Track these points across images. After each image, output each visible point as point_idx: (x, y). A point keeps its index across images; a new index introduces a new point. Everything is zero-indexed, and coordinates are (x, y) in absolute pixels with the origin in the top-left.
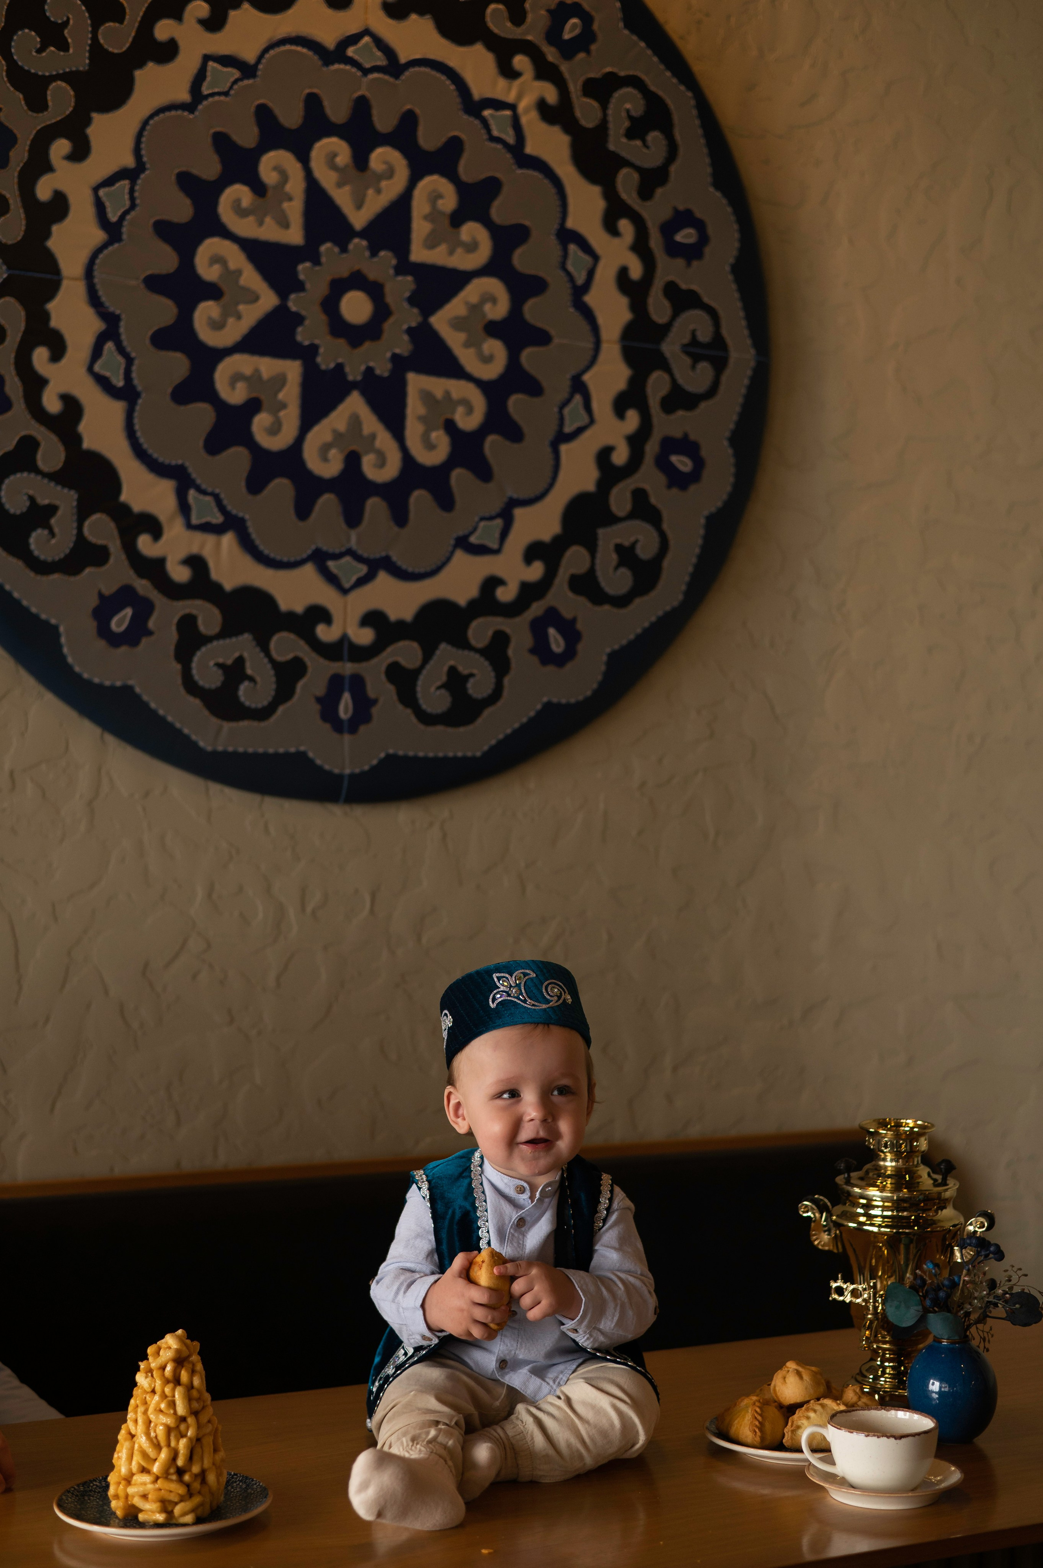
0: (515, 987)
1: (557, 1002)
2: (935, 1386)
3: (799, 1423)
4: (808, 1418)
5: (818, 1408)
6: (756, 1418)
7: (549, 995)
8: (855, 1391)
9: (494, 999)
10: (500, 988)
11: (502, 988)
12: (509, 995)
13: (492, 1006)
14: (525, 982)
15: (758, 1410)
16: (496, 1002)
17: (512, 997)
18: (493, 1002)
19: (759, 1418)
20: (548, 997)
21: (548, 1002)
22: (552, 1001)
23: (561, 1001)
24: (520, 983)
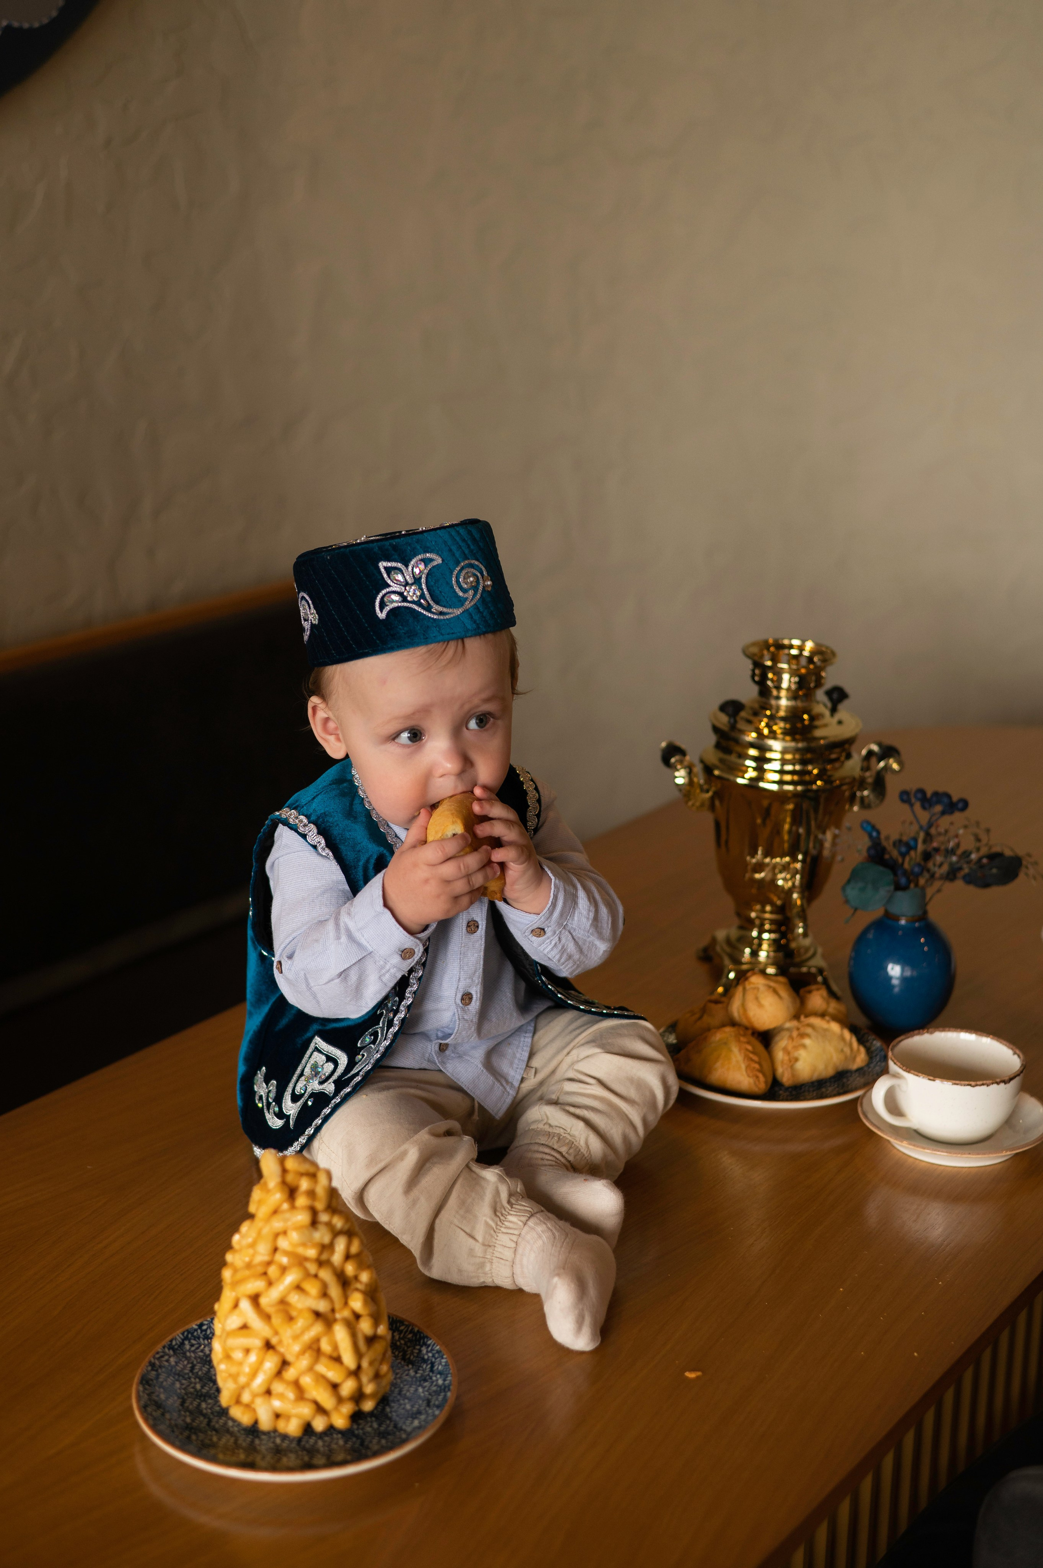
0: (412, 584)
1: (472, 599)
2: (895, 970)
3: (796, 1054)
4: (804, 1046)
5: (809, 1030)
6: (752, 1060)
7: (461, 588)
8: (822, 997)
9: (382, 605)
10: (389, 586)
11: (395, 588)
12: (405, 599)
13: (382, 615)
14: (428, 575)
15: (750, 1048)
16: (387, 609)
17: (409, 602)
18: (381, 610)
19: (755, 1058)
20: (461, 594)
21: (461, 602)
22: (466, 599)
23: (478, 596)
24: (420, 578)
